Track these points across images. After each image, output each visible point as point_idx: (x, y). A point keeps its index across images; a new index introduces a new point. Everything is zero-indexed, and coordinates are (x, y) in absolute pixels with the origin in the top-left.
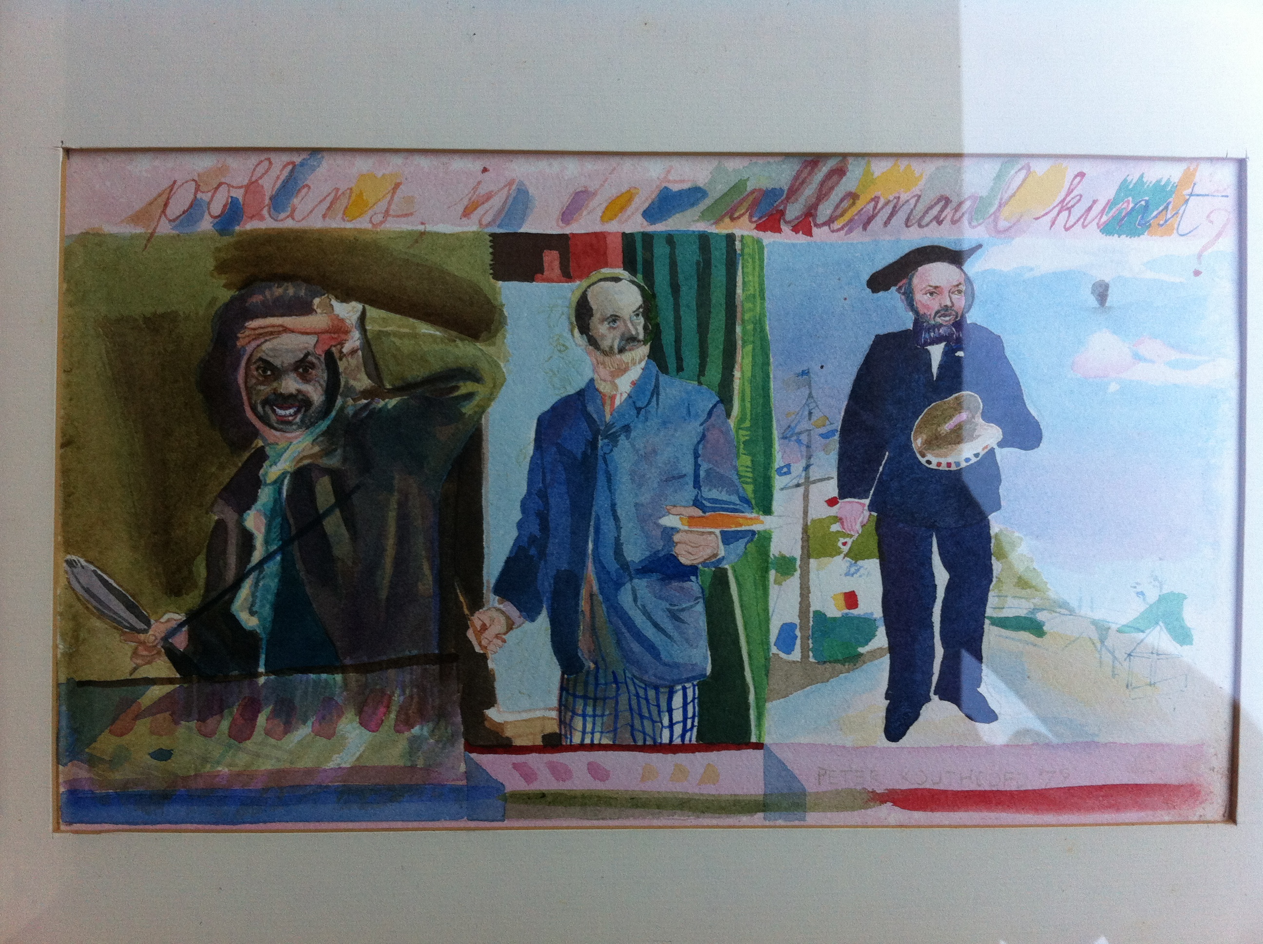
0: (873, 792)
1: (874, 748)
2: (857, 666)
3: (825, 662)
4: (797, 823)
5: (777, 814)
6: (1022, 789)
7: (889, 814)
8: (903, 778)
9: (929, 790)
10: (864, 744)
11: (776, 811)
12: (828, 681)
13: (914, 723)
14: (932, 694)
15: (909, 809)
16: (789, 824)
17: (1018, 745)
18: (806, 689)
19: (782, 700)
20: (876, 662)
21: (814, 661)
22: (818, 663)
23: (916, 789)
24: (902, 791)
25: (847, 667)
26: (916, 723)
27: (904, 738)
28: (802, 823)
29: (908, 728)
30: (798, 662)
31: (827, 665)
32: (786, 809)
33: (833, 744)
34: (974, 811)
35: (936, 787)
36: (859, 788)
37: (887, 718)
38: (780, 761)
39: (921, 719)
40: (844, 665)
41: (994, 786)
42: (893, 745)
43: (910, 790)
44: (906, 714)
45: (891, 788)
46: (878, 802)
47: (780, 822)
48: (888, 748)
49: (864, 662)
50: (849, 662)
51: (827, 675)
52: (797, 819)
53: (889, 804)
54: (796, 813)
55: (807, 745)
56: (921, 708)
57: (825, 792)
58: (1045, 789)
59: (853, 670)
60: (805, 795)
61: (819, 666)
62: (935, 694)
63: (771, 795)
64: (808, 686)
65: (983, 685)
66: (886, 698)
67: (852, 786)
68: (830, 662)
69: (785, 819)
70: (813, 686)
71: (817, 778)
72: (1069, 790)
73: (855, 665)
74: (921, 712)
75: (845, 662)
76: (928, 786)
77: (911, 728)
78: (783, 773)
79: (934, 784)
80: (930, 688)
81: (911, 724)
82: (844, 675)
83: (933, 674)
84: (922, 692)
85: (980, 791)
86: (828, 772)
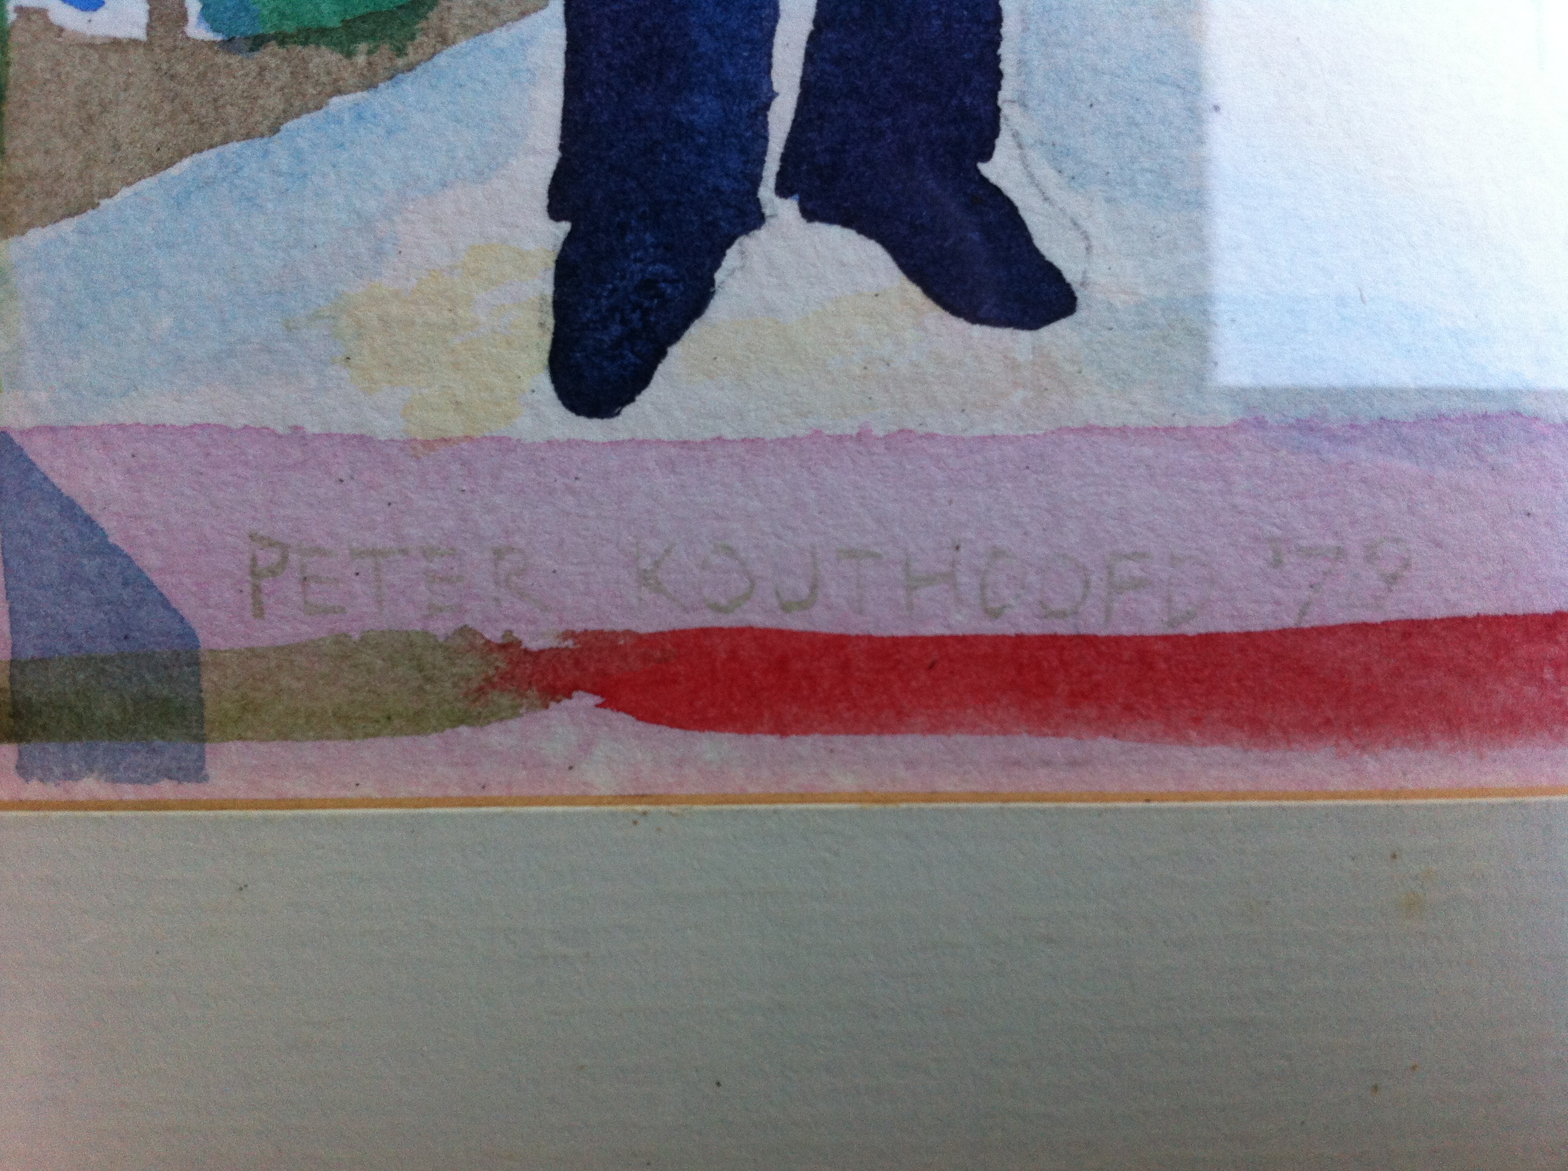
0: (509, 646)
1: (505, 445)
2: (412, 56)
3: (258, 42)
4: (167, 789)
5: (75, 750)
6: (1190, 629)
7: (586, 747)
8: (644, 578)
9: (761, 637)
10: (456, 427)
11: (73, 736)
12: (274, 130)
13: (686, 326)
14: (767, 192)
15: (673, 723)
16: (129, 792)
17: (1170, 430)
18: (174, 171)
19: (67, 226)
20: (501, 37)
21: (208, 36)
22: (229, 44)
23: (705, 632)
24: (641, 639)
25: (361, 59)
26: (696, 330)
27: (646, 399)
28: (191, 790)
29: (660, 354)
30: (135, 42)
31: (270, 56)
32: (114, 730)
33: (313, 428)
34: (973, 728)
35: (795, 623)
36: (442, 627)
37: (560, 306)
38: (69, 508)
39: (718, 309)
40: (349, 55)
41: (1062, 615)
42: (593, 429)
43: (679, 637)
44: (648, 285)
45: (592, 626)
46: (533, 693)
47: (90, 786)
48: (571, 443)
49: (445, 41)
50: (371, 36)
51: (274, 102)
52: (169, 775)
53: (584, 701)
54: (158, 743)
55: (190, 431)
56: (717, 259)
57: (288, 651)
58: (1299, 632)
59: (392, 76)
60: (195, 662)
61: (234, 60)
62: (783, 189)
63: (42, 662)
64: (182, 155)
65: (1004, 144)
66: (555, 212)
67: (411, 619)
68: (282, 39)
69: (112, 775)
70: (209, 155)
71: (247, 588)
72: (1406, 635)
73: (400, 52)
74: (719, 276)
75: (355, 39)
76: (758, 619)
77: (675, 351)
78: (90, 566)
79: (786, 608)
80: (761, 162)
81: (675, 334)
82: (349, 98)
83: (772, 95)
84: (725, 184)
85: (997, 641)
86: (293, 557)
